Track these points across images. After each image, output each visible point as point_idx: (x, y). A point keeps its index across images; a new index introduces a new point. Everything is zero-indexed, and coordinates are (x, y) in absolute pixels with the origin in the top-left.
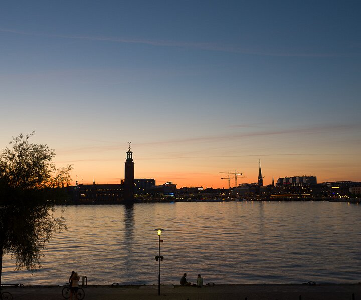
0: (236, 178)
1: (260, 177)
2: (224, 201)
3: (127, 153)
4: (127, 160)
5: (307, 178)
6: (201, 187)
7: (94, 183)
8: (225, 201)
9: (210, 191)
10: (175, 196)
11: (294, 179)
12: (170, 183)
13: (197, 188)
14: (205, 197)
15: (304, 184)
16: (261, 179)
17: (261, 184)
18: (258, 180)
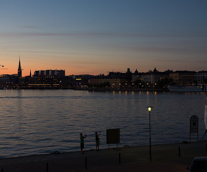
1: (20, 69)
5: (58, 71)
11: (48, 71)
15: (55, 76)
16: (20, 70)
17: (20, 75)
18: (18, 72)
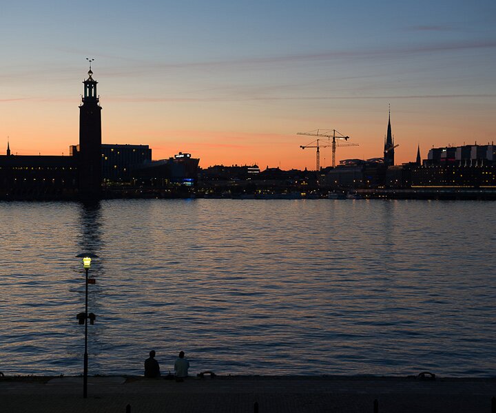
0: (334, 147)
1: (389, 145)
2: (304, 197)
3: (86, 83)
4: (85, 100)
6: (256, 166)
7: (8, 151)
8: (308, 197)
9: (273, 173)
10: (195, 185)
11: (466, 149)
12: (185, 155)
13: (245, 168)
14: (262, 187)
15: (487, 162)
16: (390, 148)
17: (390, 161)
18: (385, 153)
